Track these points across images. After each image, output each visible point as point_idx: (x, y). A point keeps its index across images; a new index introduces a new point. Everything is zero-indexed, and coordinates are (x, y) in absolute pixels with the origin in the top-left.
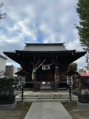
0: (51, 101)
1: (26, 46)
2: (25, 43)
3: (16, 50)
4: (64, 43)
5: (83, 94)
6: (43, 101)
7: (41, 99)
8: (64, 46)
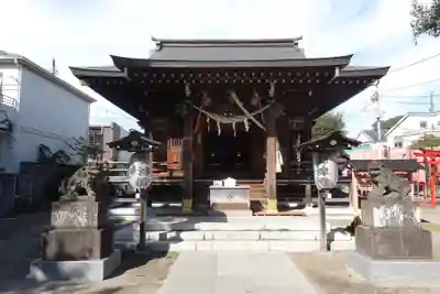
1: (157, 51)
2: (154, 40)
4: (301, 39)
7: (213, 239)
8: (298, 50)
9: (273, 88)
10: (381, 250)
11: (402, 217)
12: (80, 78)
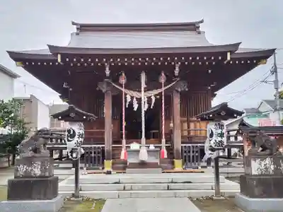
0: (159, 196)
1: (77, 34)
2: (73, 24)
3: (50, 46)
4: (202, 22)
5: (254, 172)
6: (138, 196)
7: (131, 189)
8: (199, 33)
9: (177, 69)
10: (257, 191)
11: (272, 167)
12: (16, 60)
